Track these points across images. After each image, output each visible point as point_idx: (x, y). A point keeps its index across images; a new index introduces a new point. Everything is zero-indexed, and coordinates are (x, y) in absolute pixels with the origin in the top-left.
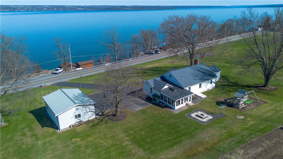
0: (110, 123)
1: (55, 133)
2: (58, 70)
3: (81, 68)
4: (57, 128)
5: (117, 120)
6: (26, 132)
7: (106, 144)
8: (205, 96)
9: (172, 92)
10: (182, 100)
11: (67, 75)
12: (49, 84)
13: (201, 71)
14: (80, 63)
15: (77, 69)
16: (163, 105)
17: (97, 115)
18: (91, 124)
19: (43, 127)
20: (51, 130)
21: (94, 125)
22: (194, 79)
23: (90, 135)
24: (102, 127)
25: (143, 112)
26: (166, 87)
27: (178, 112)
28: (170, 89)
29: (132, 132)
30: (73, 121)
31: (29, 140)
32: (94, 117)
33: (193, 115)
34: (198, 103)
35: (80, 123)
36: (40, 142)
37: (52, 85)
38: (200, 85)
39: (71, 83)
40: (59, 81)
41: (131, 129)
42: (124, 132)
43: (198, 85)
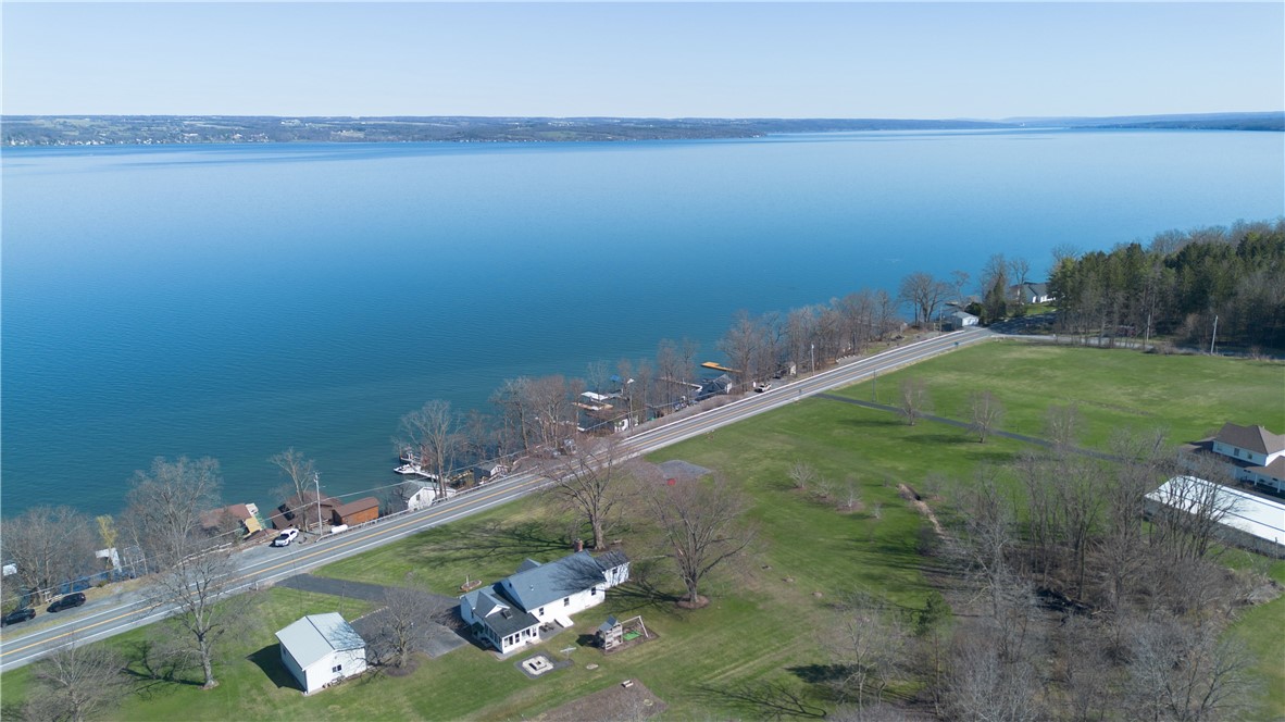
0: (389, 681)
1: (301, 698)
2: (287, 536)
3: (344, 527)
4: (304, 689)
5: (401, 675)
6: (254, 697)
7: (377, 712)
8: (571, 623)
9: (505, 620)
10: (517, 636)
11: (308, 552)
12: (270, 581)
13: (575, 567)
14: (341, 511)
15: (336, 529)
16: (486, 645)
17: (369, 664)
18: (358, 681)
19: (279, 687)
20: (294, 692)
21: (362, 683)
22: (554, 590)
23: (354, 700)
24: (375, 687)
25: (447, 658)
26: (496, 609)
27: (506, 658)
28: (503, 614)
29: (417, 694)
30: (331, 677)
31: (263, 709)
32: (364, 669)
33: (526, 664)
34: (550, 638)
35: (340, 681)
36: (280, 712)
37: (277, 584)
38: (566, 600)
39: (319, 580)
40: (290, 572)
41: (419, 690)
42: (406, 695)
43: (562, 601)
